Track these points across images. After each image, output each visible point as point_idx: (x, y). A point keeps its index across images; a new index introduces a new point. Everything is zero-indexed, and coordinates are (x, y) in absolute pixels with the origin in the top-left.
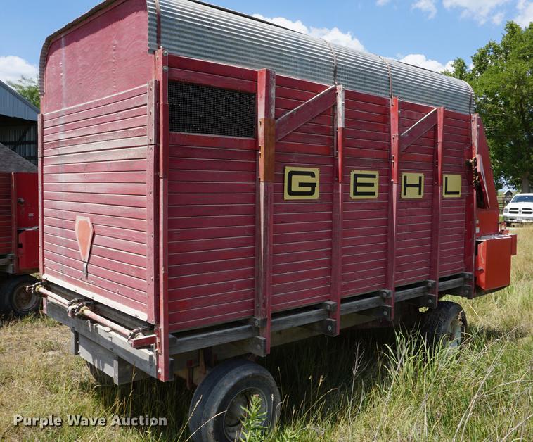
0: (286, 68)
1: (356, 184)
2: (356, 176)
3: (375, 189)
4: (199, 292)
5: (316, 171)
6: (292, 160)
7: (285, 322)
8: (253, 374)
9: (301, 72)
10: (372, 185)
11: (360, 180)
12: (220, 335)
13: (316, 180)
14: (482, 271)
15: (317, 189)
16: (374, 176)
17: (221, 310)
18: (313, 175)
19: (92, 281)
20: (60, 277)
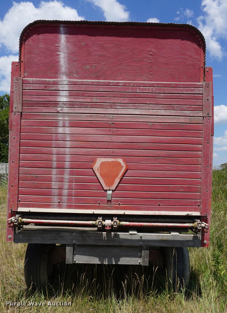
19: (119, 202)
20: (55, 206)
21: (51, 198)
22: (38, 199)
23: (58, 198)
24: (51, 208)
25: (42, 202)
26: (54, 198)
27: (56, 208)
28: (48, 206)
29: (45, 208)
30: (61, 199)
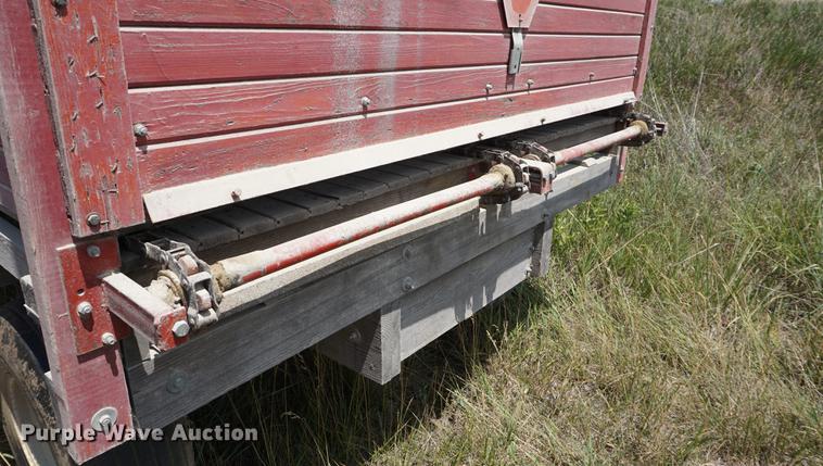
19: (530, 81)
20: (352, 136)
21: (328, 88)
22: (264, 102)
23: (359, 82)
24: (335, 149)
25: (289, 119)
26: (346, 84)
27: (354, 145)
28: (316, 143)
29: (305, 155)
30: (371, 89)
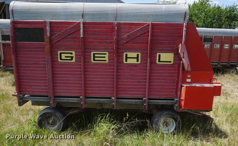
0: (58, 18)
1: (94, 57)
2: (94, 54)
3: (107, 59)
4: (30, 86)
5: (73, 52)
6: (62, 49)
7: (63, 99)
8: (50, 112)
9: (65, 18)
10: (105, 57)
11: (96, 55)
12: (39, 98)
13: (74, 55)
14: (182, 100)
15: (74, 59)
16: (106, 54)
17: (38, 92)
18: (72, 54)
